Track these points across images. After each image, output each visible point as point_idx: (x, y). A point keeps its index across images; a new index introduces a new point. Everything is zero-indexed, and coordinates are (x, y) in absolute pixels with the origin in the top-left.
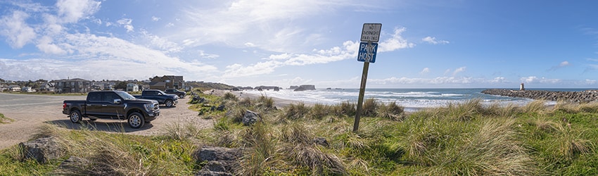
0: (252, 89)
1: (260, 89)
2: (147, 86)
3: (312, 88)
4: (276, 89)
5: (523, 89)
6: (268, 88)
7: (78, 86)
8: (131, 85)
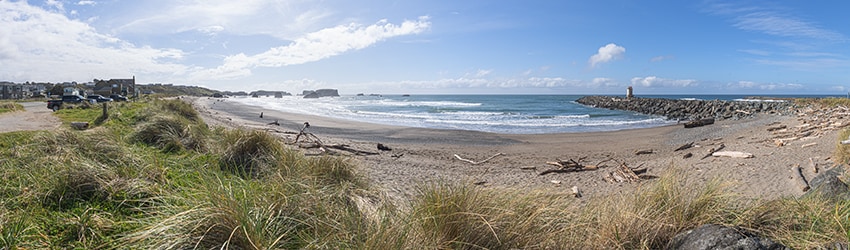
0: (246, 94)
1: (255, 95)
2: (91, 91)
3: (334, 93)
4: (279, 95)
5: (631, 95)
6: (267, 94)
7: (7, 92)
8: (69, 89)
